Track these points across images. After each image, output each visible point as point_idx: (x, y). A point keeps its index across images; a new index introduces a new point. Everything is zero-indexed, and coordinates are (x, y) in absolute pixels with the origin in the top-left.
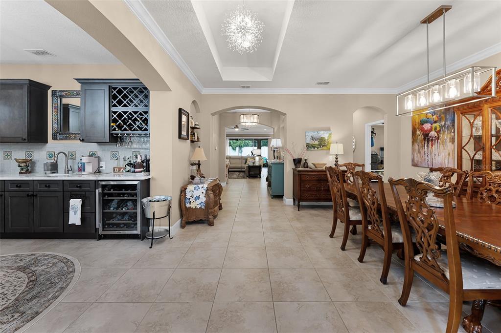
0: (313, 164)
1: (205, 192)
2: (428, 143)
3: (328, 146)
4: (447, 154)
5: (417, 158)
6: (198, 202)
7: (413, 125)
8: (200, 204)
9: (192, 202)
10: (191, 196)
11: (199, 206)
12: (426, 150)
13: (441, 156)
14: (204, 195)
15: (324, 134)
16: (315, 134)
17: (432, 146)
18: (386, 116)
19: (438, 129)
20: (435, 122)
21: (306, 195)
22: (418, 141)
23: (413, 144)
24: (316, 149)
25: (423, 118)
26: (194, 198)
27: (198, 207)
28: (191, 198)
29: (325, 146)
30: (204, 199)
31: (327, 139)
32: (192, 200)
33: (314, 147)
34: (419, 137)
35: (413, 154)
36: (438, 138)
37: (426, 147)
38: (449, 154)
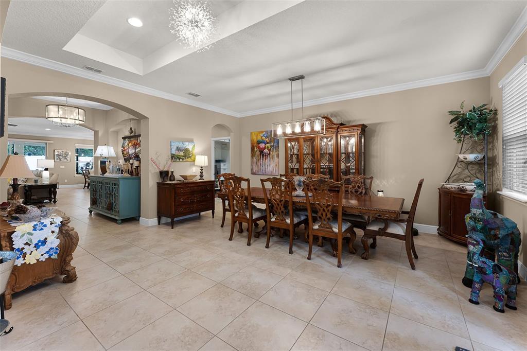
0: (181, 176)
1: (57, 230)
2: (263, 158)
3: (192, 158)
4: (275, 165)
5: (255, 168)
6: (44, 249)
7: (252, 144)
8: (47, 252)
9: (28, 253)
10: (27, 244)
11: (47, 256)
12: (262, 162)
13: (271, 167)
14: (55, 235)
15: (188, 145)
16: (180, 145)
17: (266, 159)
18: (232, 134)
19: (269, 148)
20: (268, 143)
21: (181, 210)
22: (256, 156)
23: (252, 158)
24: (181, 160)
25: (259, 138)
26: (33, 245)
27: (43, 259)
28: (26, 247)
29: (190, 157)
30: (57, 242)
31: (191, 150)
32: (27, 249)
33: (179, 159)
34: (257, 153)
35: (252, 165)
36: (269, 154)
37: (261, 160)
38: (276, 165)
